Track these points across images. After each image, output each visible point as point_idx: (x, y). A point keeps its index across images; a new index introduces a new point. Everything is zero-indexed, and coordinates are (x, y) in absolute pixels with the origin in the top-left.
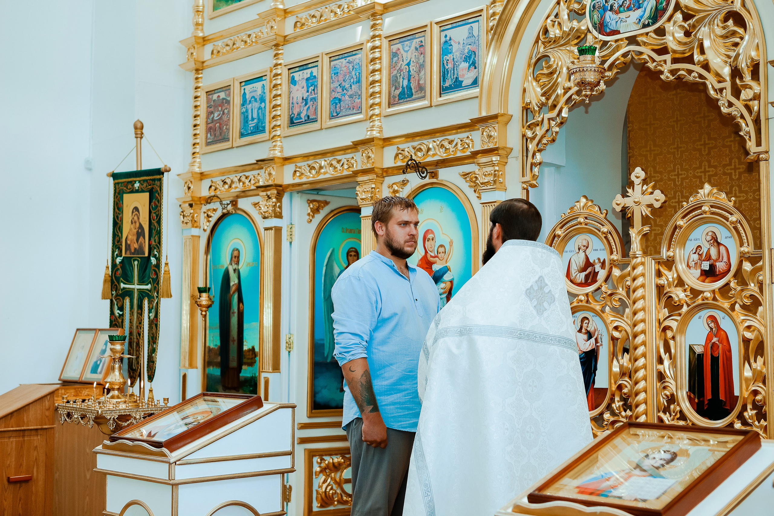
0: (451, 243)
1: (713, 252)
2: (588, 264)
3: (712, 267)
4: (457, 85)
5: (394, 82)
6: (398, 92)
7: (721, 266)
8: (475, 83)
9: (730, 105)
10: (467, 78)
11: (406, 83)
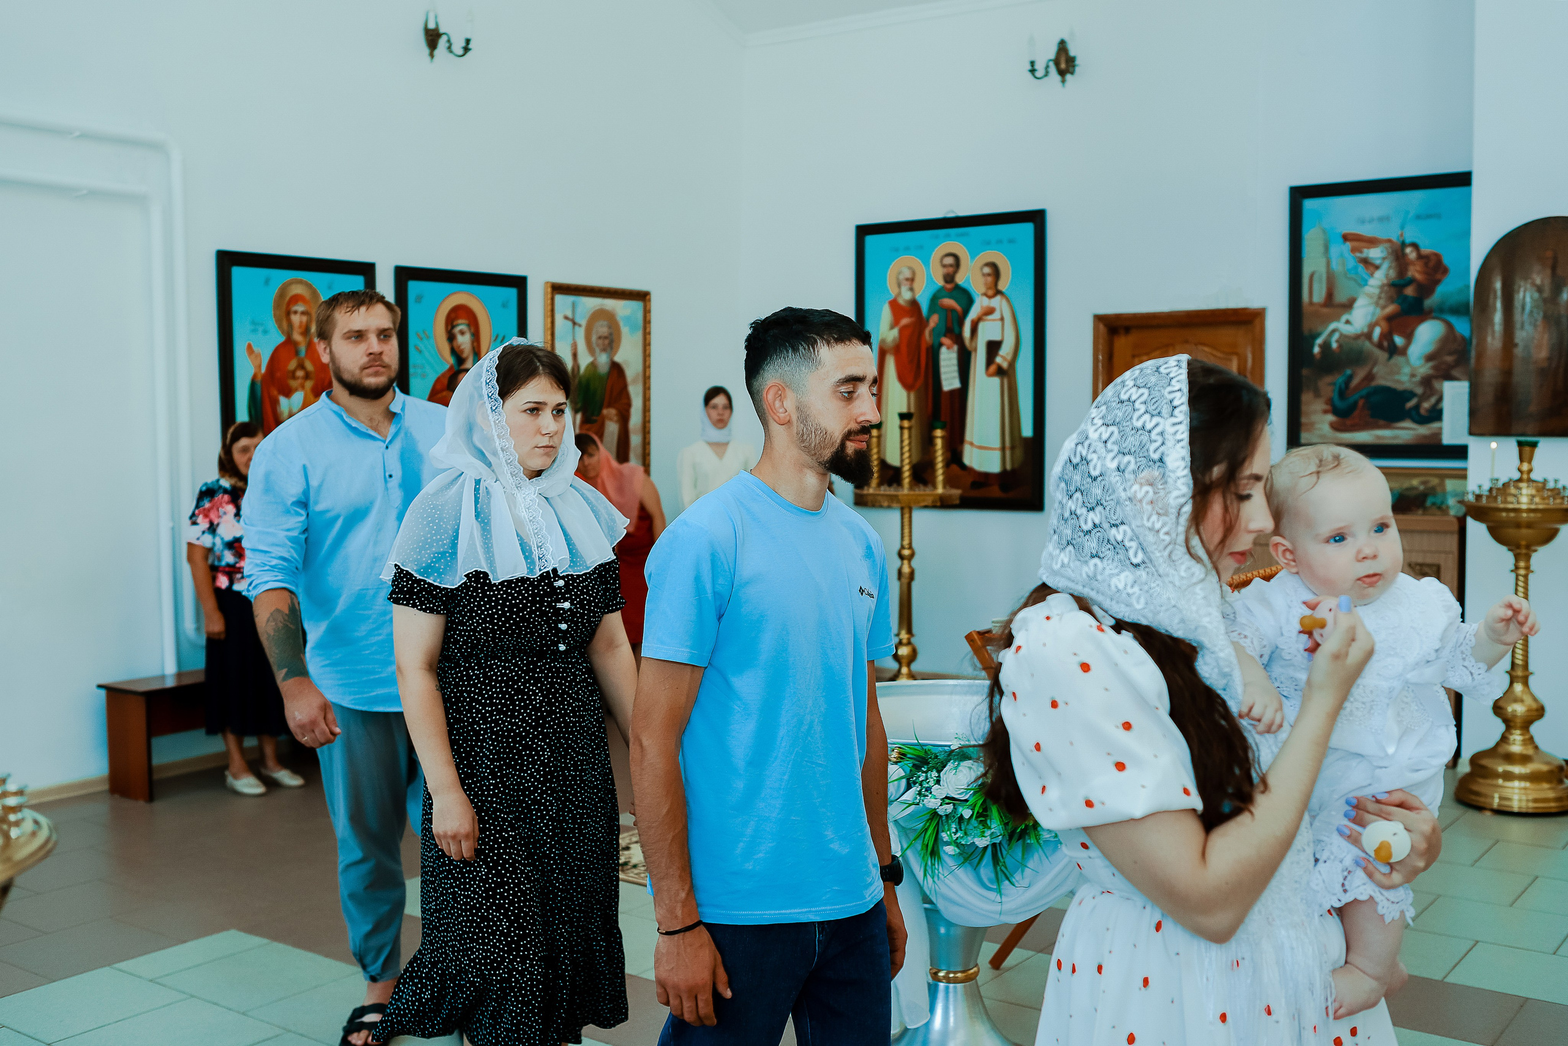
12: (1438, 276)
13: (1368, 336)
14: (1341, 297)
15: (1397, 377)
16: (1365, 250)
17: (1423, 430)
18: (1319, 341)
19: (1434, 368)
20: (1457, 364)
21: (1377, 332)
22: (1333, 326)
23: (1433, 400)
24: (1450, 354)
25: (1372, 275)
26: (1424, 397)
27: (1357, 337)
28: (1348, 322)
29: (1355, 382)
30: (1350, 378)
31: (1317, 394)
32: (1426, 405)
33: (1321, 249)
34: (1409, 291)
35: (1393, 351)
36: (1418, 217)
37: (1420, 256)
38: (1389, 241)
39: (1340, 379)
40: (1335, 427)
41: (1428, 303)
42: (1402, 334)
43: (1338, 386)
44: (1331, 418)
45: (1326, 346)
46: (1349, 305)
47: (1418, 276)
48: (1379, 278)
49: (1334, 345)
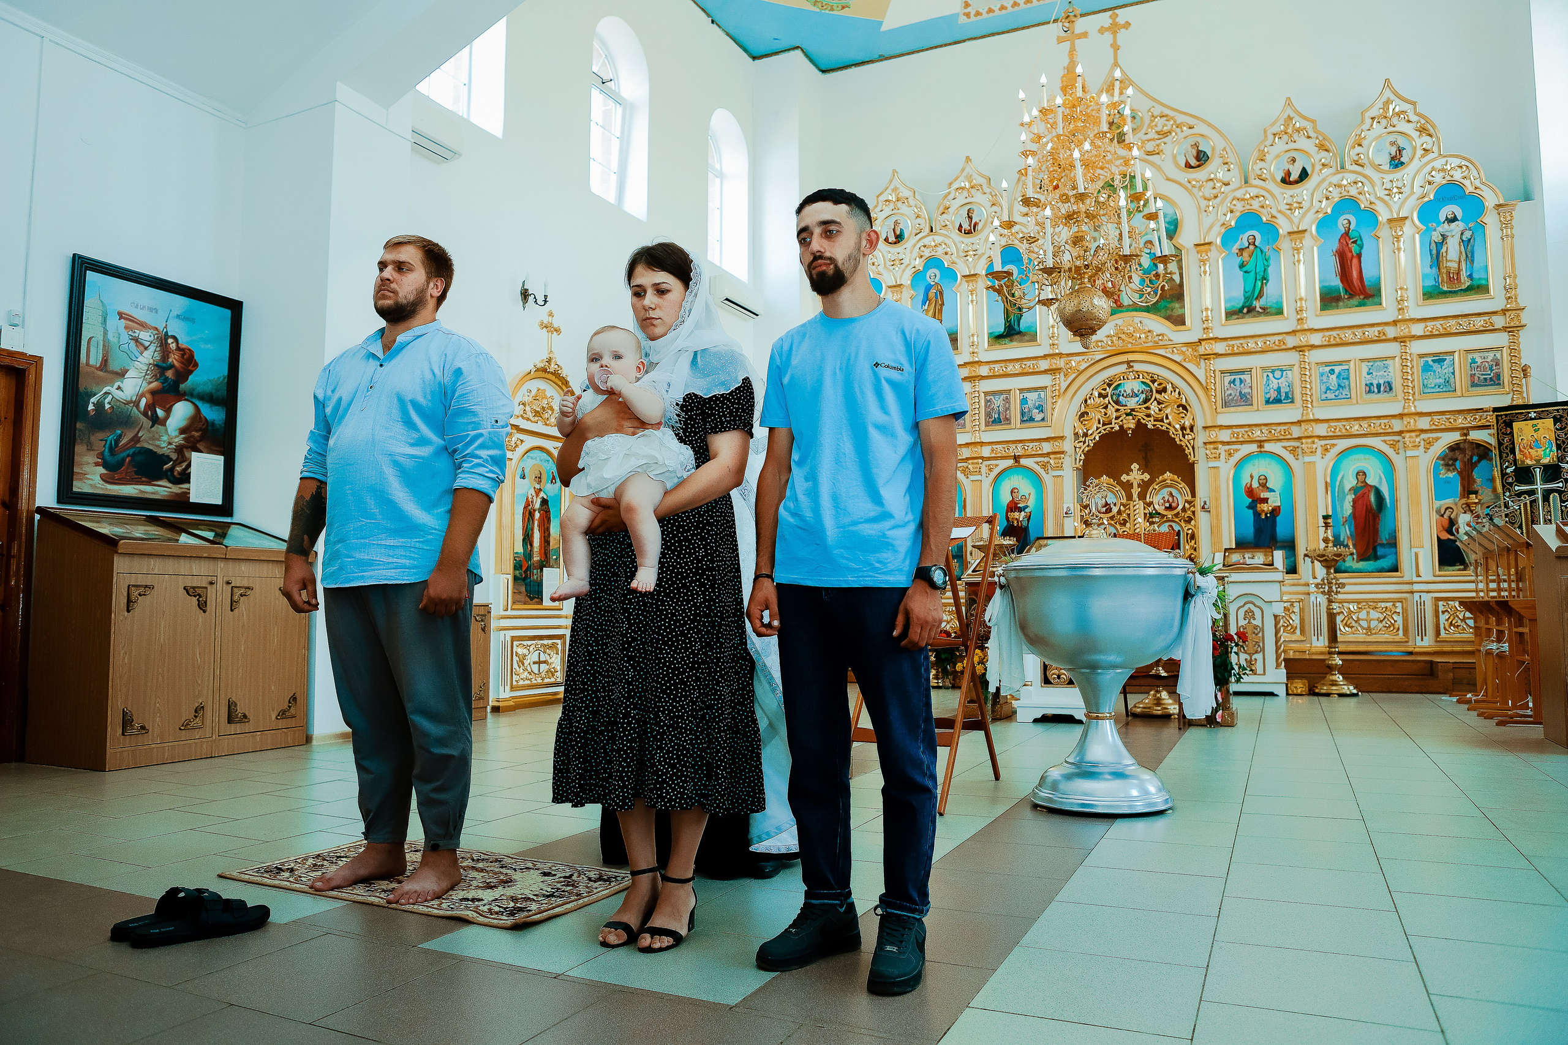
0: (1029, 494)
1: (1171, 499)
2: (1107, 504)
3: (1170, 505)
4: (1032, 419)
5: (988, 415)
6: (991, 420)
7: (1174, 505)
8: (1043, 419)
9: (1181, 440)
10: (1038, 417)
11: (996, 416)
12: (190, 368)
13: (137, 404)
14: (114, 366)
15: (158, 443)
16: (137, 331)
17: (176, 489)
18: (93, 400)
19: (184, 439)
20: (202, 439)
21: (143, 402)
22: (105, 390)
23: (184, 465)
24: (197, 431)
25: (141, 353)
26: (177, 462)
27: (128, 403)
28: (119, 388)
29: (123, 442)
30: (120, 436)
31: (90, 448)
32: (178, 469)
33: (100, 319)
34: (170, 374)
35: (155, 420)
36: (178, 316)
37: (178, 348)
38: (156, 329)
39: (111, 438)
40: (105, 479)
41: (182, 386)
42: (163, 407)
43: (108, 442)
44: (102, 470)
45: (99, 405)
46: (122, 374)
47: (176, 363)
48: (150, 356)
49: (107, 406)
